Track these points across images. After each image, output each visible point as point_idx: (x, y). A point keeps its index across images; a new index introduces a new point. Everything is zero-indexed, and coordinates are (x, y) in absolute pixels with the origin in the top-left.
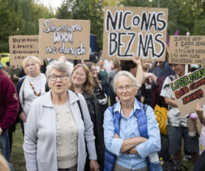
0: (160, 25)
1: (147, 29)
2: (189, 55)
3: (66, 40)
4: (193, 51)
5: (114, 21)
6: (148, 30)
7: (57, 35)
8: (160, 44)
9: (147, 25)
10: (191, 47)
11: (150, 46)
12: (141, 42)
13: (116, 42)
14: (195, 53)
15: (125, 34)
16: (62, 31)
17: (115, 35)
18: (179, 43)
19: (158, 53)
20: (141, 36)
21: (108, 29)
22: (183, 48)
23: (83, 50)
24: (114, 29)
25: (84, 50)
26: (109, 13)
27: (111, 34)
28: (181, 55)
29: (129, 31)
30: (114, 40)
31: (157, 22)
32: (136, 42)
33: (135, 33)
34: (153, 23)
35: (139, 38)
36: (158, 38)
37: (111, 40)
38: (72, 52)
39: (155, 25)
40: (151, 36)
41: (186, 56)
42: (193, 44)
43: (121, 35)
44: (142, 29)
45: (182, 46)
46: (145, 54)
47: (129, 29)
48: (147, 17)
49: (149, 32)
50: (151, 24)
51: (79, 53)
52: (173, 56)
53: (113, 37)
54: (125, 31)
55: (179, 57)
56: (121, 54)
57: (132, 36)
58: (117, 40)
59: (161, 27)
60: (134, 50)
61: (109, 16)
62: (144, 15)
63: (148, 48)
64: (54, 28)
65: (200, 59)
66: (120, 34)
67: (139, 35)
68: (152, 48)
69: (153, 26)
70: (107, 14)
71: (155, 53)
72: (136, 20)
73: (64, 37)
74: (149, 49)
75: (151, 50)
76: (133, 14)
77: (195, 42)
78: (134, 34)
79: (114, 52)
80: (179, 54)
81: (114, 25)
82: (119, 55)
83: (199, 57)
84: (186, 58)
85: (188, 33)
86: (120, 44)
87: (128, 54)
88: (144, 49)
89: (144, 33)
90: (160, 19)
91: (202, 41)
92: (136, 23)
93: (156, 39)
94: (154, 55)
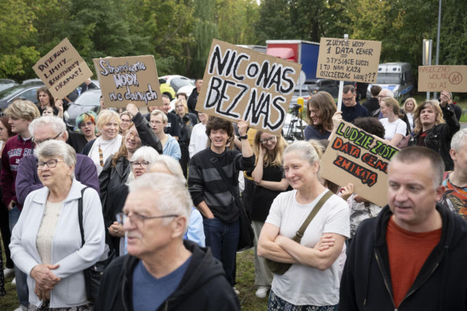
0: (286, 85)
1: (265, 86)
2: (345, 67)
4: (352, 61)
5: (222, 62)
6: (267, 87)
8: (279, 111)
9: (266, 81)
10: (350, 56)
11: (264, 110)
12: (253, 101)
13: (218, 91)
14: (354, 65)
15: (234, 84)
17: (220, 81)
18: (333, 48)
19: (273, 123)
20: (254, 92)
21: (211, 71)
22: (338, 56)
24: (220, 73)
26: (217, 49)
27: (214, 79)
28: (335, 68)
29: (240, 82)
30: (216, 89)
31: (282, 80)
32: (246, 99)
33: (247, 86)
34: (276, 79)
35: (251, 95)
36: (278, 102)
37: (212, 87)
39: (278, 83)
40: (268, 97)
41: (342, 68)
42: (352, 51)
43: (228, 84)
44: (258, 83)
45: (337, 53)
46: (255, 120)
47: (241, 78)
48: (269, 70)
49: (267, 91)
50: (273, 81)
52: (323, 67)
53: (216, 83)
54: (233, 79)
55: (331, 70)
56: (221, 110)
57: (242, 89)
58: (220, 89)
59: (285, 89)
60: (240, 110)
61: (217, 54)
62: (266, 65)
63: (261, 112)
65: (361, 74)
66: (226, 82)
67: (252, 91)
68: (266, 114)
69: (274, 84)
70: (215, 51)
71: (269, 121)
72: (253, 69)
74: (261, 114)
75: (264, 116)
76: (251, 60)
77: (355, 49)
78: (246, 88)
79: (213, 104)
80: (332, 65)
81: (221, 67)
82: (218, 110)
83: (359, 71)
84: (341, 71)
85: (346, 36)
86: (223, 96)
87: (230, 112)
88: (254, 112)
89: (260, 90)
90: (287, 77)
92: (252, 73)
93: (274, 103)
94: (266, 124)
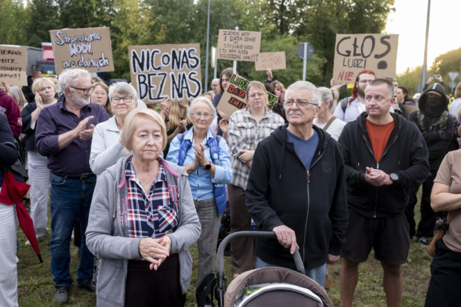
0: (193, 62)
1: (178, 68)
2: (237, 50)
3: (85, 51)
4: (242, 46)
5: (141, 61)
6: (180, 69)
7: (73, 47)
8: (195, 83)
9: (178, 64)
10: (240, 43)
11: (184, 85)
12: (174, 82)
13: (146, 85)
14: (243, 49)
15: (155, 74)
16: (78, 41)
17: (144, 76)
18: (228, 37)
19: (194, 92)
20: (173, 76)
21: (135, 71)
22: (232, 43)
23: (105, 61)
24: (142, 70)
25: (107, 61)
26: (134, 53)
27: (139, 76)
28: (230, 51)
29: (159, 72)
30: (144, 83)
31: (189, 59)
32: (168, 83)
33: (166, 72)
34: (185, 60)
35: (171, 78)
36: (192, 76)
37: (140, 83)
38: (94, 64)
39: (187, 62)
40: (184, 75)
41: (235, 51)
42: (241, 39)
43: (151, 77)
44: (173, 68)
45: (231, 40)
46: (180, 95)
47: (159, 69)
48: (178, 55)
49: (181, 71)
50: (183, 62)
51: (101, 65)
52: (222, 51)
53: (142, 79)
54: (154, 72)
55: (228, 53)
56: (152, 97)
57: (163, 76)
58: (147, 82)
59: (193, 65)
60: (167, 92)
61: (135, 56)
62: (174, 52)
63: (182, 88)
64: (69, 39)
65: (248, 55)
66: (149, 75)
67: (171, 75)
68: (187, 88)
69: (185, 64)
70: (132, 55)
71: (191, 93)
72: (166, 59)
73: (81, 48)
74: (184, 90)
75: (186, 90)
76: (162, 52)
77: (243, 37)
78: (165, 75)
79: (145, 95)
80: (228, 49)
81: (141, 65)
82: (151, 98)
83: (247, 53)
84: (234, 53)
85: (237, 28)
86: (150, 87)
87: (160, 96)
88: (178, 90)
89: (176, 72)
90: (192, 56)
91: (250, 36)
92: (166, 62)
93: (190, 78)
94: (189, 95)
